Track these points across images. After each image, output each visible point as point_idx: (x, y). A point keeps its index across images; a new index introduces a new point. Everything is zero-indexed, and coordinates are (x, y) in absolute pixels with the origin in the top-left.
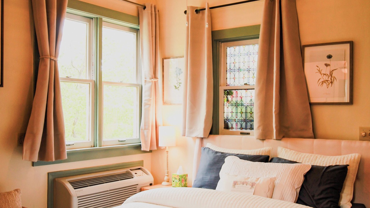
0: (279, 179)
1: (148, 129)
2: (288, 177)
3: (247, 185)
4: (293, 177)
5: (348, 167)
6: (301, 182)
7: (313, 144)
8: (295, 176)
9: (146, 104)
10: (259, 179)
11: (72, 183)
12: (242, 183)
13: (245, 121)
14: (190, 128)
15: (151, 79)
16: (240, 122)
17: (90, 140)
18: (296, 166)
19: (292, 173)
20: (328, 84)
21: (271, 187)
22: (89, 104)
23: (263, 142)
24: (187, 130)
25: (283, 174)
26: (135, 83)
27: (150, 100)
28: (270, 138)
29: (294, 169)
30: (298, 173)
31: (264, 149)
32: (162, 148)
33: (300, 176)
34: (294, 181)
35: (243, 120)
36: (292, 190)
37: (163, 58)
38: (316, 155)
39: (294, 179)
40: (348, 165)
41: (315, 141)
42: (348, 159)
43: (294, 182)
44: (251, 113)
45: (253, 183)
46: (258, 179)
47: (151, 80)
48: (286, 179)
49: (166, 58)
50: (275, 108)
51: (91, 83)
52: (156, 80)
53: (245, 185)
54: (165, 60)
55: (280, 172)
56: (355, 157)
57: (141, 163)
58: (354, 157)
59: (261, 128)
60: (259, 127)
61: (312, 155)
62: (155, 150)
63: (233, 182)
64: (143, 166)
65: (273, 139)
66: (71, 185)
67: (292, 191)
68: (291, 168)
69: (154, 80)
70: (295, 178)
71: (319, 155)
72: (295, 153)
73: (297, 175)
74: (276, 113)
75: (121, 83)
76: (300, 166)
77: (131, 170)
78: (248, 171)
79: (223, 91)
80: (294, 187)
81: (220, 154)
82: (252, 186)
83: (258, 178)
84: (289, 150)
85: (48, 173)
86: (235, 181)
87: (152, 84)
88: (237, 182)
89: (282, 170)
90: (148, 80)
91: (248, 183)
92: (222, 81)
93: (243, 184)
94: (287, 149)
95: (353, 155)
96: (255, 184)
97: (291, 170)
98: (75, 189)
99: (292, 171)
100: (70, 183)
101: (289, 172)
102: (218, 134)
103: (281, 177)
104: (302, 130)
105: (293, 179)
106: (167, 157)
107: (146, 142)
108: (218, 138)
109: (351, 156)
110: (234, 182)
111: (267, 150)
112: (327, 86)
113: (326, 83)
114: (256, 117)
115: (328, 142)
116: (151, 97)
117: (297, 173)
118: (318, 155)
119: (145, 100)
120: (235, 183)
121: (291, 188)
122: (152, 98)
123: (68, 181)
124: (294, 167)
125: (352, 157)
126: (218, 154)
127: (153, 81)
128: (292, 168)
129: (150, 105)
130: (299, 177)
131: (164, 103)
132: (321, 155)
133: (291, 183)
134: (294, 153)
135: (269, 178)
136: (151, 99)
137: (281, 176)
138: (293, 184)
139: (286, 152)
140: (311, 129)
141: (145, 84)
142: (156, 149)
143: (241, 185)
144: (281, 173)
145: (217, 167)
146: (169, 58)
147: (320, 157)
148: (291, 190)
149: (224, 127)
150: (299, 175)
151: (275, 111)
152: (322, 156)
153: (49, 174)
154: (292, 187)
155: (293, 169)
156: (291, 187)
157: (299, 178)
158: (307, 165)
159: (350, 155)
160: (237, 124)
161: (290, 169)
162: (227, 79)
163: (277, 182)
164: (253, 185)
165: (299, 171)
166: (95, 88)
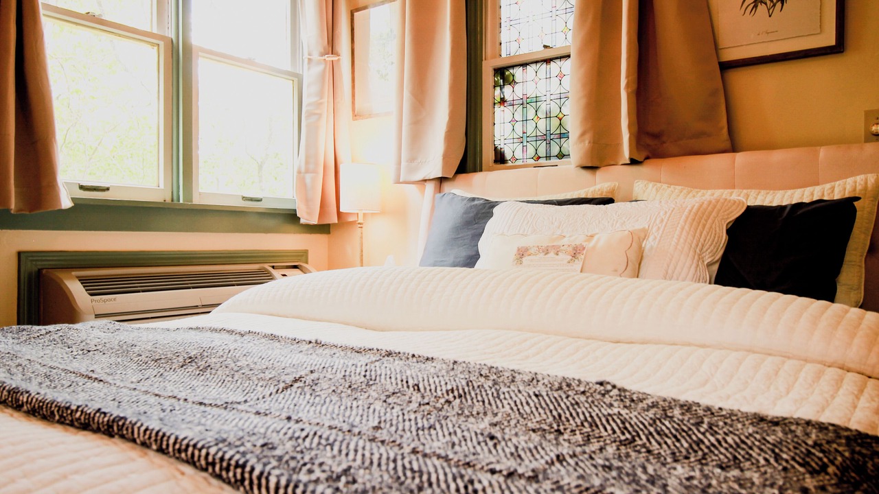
0: (655, 238)
1: (315, 172)
2: (683, 229)
3: (557, 254)
4: (698, 231)
5: (856, 203)
6: (721, 245)
7: (734, 162)
8: (704, 226)
9: (310, 114)
10: (596, 238)
11: (83, 281)
12: (543, 251)
13: (547, 138)
14: (412, 159)
15: (322, 55)
16: (534, 143)
17: (162, 186)
18: (703, 203)
19: (694, 220)
20: (772, 4)
21: (633, 256)
22: (157, 95)
23: (595, 174)
24: (403, 164)
25: (664, 223)
26: (289, 69)
27: (321, 104)
28: (612, 163)
29: (699, 209)
30: (710, 221)
31: (598, 187)
32: (351, 219)
33: (717, 229)
34: (702, 240)
35: (540, 138)
36: (698, 265)
37: (351, 11)
38: (745, 191)
39: (701, 236)
40: (858, 199)
41: (740, 157)
42: (845, 189)
43: (700, 244)
44: (561, 116)
45: (577, 247)
46: (592, 236)
47: (324, 58)
48: (676, 236)
49: (358, 10)
50: (627, 77)
51: (162, 44)
52: (335, 58)
53: (552, 254)
54: (356, 14)
55: (656, 219)
56: (866, 183)
57: (304, 255)
58: (862, 183)
59: (588, 137)
60: (583, 134)
61: (732, 192)
62: (334, 224)
63: (517, 249)
64: (307, 263)
65: (621, 163)
66: (81, 286)
67: (696, 271)
68: (689, 208)
69: (330, 58)
70: (705, 232)
71: (753, 190)
72: (685, 191)
73: (708, 226)
74: (630, 90)
75: (249, 62)
76: (714, 201)
77: (273, 267)
78: (559, 228)
79: (491, 73)
80: (701, 258)
81: (481, 202)
82: (574, 256)
83: (589, 234)
84: (665, 186)
85: (19, 254)
86: (522, 247)
87: (325, 68)
88: (527, 249)
89: (661, 214)
90: (316, 57)
91: (562, 248)
92: (488, 49)
93: (546, 254)
94: (659, 185)
95: (860, 179)
96: (584, 249)
97: (691, 211)
98: (92, 295)
99: (692, 213)
100: (80, 280)
101: (684, 217)
102: (481, 170)
103: (661, 232)
104: (700, 135)
105: (698, 234)
106: (361, 238)
107: (307, 201)
108: (477, 178)
109: (855, 182)
110: (519, 250)
111: (605, 190)
112: (769, 10)
113: (766, 4)
114: (574, 123)
115: (777, 156)
116: (322, 98)
117: (706, 221)
118: (749, 190)
119: (309, 105)
120: (522, 253)
121: (695, 261)
122: (325, 100)
123: (77, 277)
124: (697, 206)
125: (857, 184)
126: (476, 202)
127: (327, 59)
128: (692, 208)
129: (320, 115)
130: (716, 231)
131: (356, 115)
132: (758, 191)
133: (693, 246)
134: (681, 192)
135: (627, 232)
136: (321, 101)
137: (659, 228)
138: (698, 251)
139: (657, 190)
140: (725, 130)
141: (309, 69)
142: (337, 222)
143: (542, 255)
144: (658, 222)
145: (473, 232)
146: (365, 8)
147: (758, 195)
148: (694, 265)
149: (494, 158)
150: (714, 226)
151: (628, 85)
152: (763, 192)
153: (22, 255)
154: (696, 257)
155: (694, 210)
156: (694, 257)
157: (715, 234)
158: (735, 202)
159: (850, 181)
160: (525, 148)
161: (687, 211)
162: (501, 44)
163: (648, 244)
164: (576, 252)
165: (714, 214)
166: (174, 59)
